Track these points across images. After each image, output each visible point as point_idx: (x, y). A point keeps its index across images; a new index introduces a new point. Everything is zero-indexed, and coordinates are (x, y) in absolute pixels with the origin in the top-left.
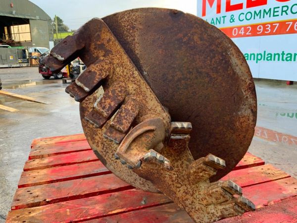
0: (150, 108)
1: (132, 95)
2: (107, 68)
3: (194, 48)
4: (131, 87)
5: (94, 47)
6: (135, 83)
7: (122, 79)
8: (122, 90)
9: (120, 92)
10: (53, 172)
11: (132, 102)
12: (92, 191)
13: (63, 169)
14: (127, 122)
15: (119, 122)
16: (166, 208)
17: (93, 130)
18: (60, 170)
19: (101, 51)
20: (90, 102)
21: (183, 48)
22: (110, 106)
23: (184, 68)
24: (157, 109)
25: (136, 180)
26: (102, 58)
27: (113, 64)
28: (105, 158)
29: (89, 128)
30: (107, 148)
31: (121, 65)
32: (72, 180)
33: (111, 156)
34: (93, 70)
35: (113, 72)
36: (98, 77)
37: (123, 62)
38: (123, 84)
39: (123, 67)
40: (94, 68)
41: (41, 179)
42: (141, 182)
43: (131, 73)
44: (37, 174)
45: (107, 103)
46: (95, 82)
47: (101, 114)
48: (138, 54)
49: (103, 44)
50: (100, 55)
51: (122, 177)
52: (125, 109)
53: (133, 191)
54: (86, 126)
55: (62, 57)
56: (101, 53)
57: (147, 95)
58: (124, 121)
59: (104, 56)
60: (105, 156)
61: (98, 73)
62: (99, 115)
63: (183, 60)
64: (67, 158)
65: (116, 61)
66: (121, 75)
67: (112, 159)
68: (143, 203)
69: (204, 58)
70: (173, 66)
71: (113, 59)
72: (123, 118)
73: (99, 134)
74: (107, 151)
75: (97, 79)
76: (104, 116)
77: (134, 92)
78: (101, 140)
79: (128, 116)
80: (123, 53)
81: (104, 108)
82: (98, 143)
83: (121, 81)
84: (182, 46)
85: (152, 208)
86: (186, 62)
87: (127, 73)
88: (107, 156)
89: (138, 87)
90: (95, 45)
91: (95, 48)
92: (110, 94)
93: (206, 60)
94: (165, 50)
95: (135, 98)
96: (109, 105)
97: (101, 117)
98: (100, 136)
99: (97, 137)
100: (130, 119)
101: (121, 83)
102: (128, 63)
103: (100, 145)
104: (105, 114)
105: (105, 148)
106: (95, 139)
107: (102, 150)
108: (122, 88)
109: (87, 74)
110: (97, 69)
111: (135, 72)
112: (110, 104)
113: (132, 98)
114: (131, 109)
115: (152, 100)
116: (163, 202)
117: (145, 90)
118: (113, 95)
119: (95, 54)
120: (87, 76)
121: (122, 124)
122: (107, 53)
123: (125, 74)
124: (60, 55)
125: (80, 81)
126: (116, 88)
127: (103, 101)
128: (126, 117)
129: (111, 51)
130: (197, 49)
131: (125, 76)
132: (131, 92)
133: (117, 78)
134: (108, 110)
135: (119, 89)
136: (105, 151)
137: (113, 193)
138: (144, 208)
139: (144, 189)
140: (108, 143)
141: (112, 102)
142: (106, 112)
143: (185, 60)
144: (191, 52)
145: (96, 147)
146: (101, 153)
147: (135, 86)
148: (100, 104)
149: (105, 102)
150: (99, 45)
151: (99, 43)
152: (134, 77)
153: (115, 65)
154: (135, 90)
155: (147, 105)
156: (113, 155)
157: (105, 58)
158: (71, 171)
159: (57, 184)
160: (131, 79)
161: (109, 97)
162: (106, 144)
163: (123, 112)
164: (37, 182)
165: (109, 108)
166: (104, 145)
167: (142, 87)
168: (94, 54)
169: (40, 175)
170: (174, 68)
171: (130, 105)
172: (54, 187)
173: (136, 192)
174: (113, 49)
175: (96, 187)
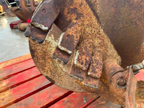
0: (109, 55)
1: (97, 48)
2: (79, 30)
3: (132, 5)
4: (97, 42)
5: (67, 11)
6: (100, 39)
7: (90, 36)
8: (91, 45)
9: (90, 47)
10: (14, 92)
11: (98, 53)
12: (50, 101)
13: (20, 88)
14: (99, 70)
15: (94, 71)
16: (99, 101)
17: (42, 64)
18: (18, 89)
19: (73, 15)
20: (37, 46)
21: (126, 6)
22: (87, 61)
23: (124, 20)
24: (114, 54)
25: (75, 88)
26: (75, 21)
27: (84, 25)
28: (54, 80)
29: (40, 63)
30: (54, 73)
31: (90, 25)
32: (32, 96)
33: (57, 78)
34: (70, 34)
35: (84, 32)
36: (76, 39)
37: (92, 23)
38: (91, 40)
39: (91, 27)
40: (71, 31)
41: (9, 100)
42: (79, 88)
43: (98, 31)
44: (3, 97)
45: (83, 59)
46: (75, 44)
47: (81, 69)
48: (98, 13)
49: (75, 9)
50: (73, 18)
51: (66, 88)
52: (95, 60)
53: (74, 94)
54: (37, 62)
55: (45, 26)
56: (74, 16)
57: (108, 46)
58: (97, 70)
59: (76, 19)
60: (54, 78)
61: (75, 36)
62: (79, 69)
63: (125, 14)
64: (18, 78)
65: (86, 23)
66: (89, 34)
67: (59, 79)
68: (85, 101)
69: (136, 11)
70: (119, 19)
71: (84, 21)
72: (95, 67)
73: (47, 66)
74: (54, 75)
75: (76, 42)
76: (83, 70)
77: (99, 45)
78: (49, 69)
79: (98, 65)
80: (93, 15)
81: (82, 64)
82: (47, 71)
83: (90, 39)
84: (126, 3)
85: (92, 104)
86: (126, 16)
87: (94, 32)
88: (55, 78)
89: (102, 41)
90: (69, 9)
91: (68, 13)
92: (84, 51)
93: (137, 13)
94: (116, 8)
95: (99, 50)
96: (85, 61)
97: (80, 71)
98: (49, 67)
99: (46, 68)
100: (101, 67)
101: (89, 40)
102: (96, 23)
103: (49, 72)
104: (84, 68)
105: (53, 74)
106: (45, 69)
107: (51, 75)
108: (91, 44)
109: (67, 38)
110: (73, 32)
111: (100, 30)
112: (86, 59)
113: (98, 50)
114: (99, 59)
115: (111, 49)
116: (95, 98)
117: (107, 42)
118: (86, 51)
119: (69, 18)
120: (67, 40)
121: (96, 73)
122: (79, 16)
123: (93, 32)
124: (43, 25)
125: (62, 46)
126: (86, 45)
127: (80, 58)
128: (97, 66)
129: (83, 14)
130: (133, 5)
131: (93, 33)
132: (96, 45)
133: (87, 36)
134: (86, 65)
135: (89, 45)
136: (53, 75)
137: (63, 99)
138: (87, 105)
139: (80, 91)
140: (55, 70)
141: (86, 57)
142: (85, 66)
143: (126, 15)
144: (130, 9)
145: (46, 74)
146: (50, 77)
147: (100, 41)
148: (79, 61)
149: (82, 59)
150: (72, 9)
151: (72, 7)
152: (100, 34)
153: (85, 26)
154: (99, 44)
155: (107, 53)
156: (59, 77)
157: (77, 21)
158: (27, 88)
159: (23, 101)
160: (97, 36)
161: (84, 54)
162: (53, 71)
163: (94, 62)
164: (7, 103)
165: (86, 63)
166: (52, 72)
167: (105, 41)
168: (67, 18)
169: (7, 97)
170: (119, 21)
171: (98, 56)
172: (22, 104)
173: (76, 95)
174: (85, 12)
175: (50, 97)
